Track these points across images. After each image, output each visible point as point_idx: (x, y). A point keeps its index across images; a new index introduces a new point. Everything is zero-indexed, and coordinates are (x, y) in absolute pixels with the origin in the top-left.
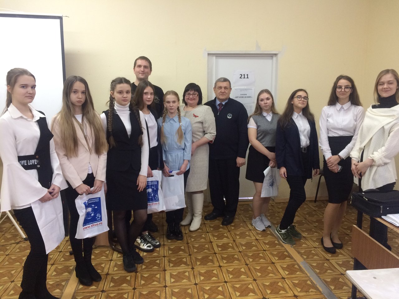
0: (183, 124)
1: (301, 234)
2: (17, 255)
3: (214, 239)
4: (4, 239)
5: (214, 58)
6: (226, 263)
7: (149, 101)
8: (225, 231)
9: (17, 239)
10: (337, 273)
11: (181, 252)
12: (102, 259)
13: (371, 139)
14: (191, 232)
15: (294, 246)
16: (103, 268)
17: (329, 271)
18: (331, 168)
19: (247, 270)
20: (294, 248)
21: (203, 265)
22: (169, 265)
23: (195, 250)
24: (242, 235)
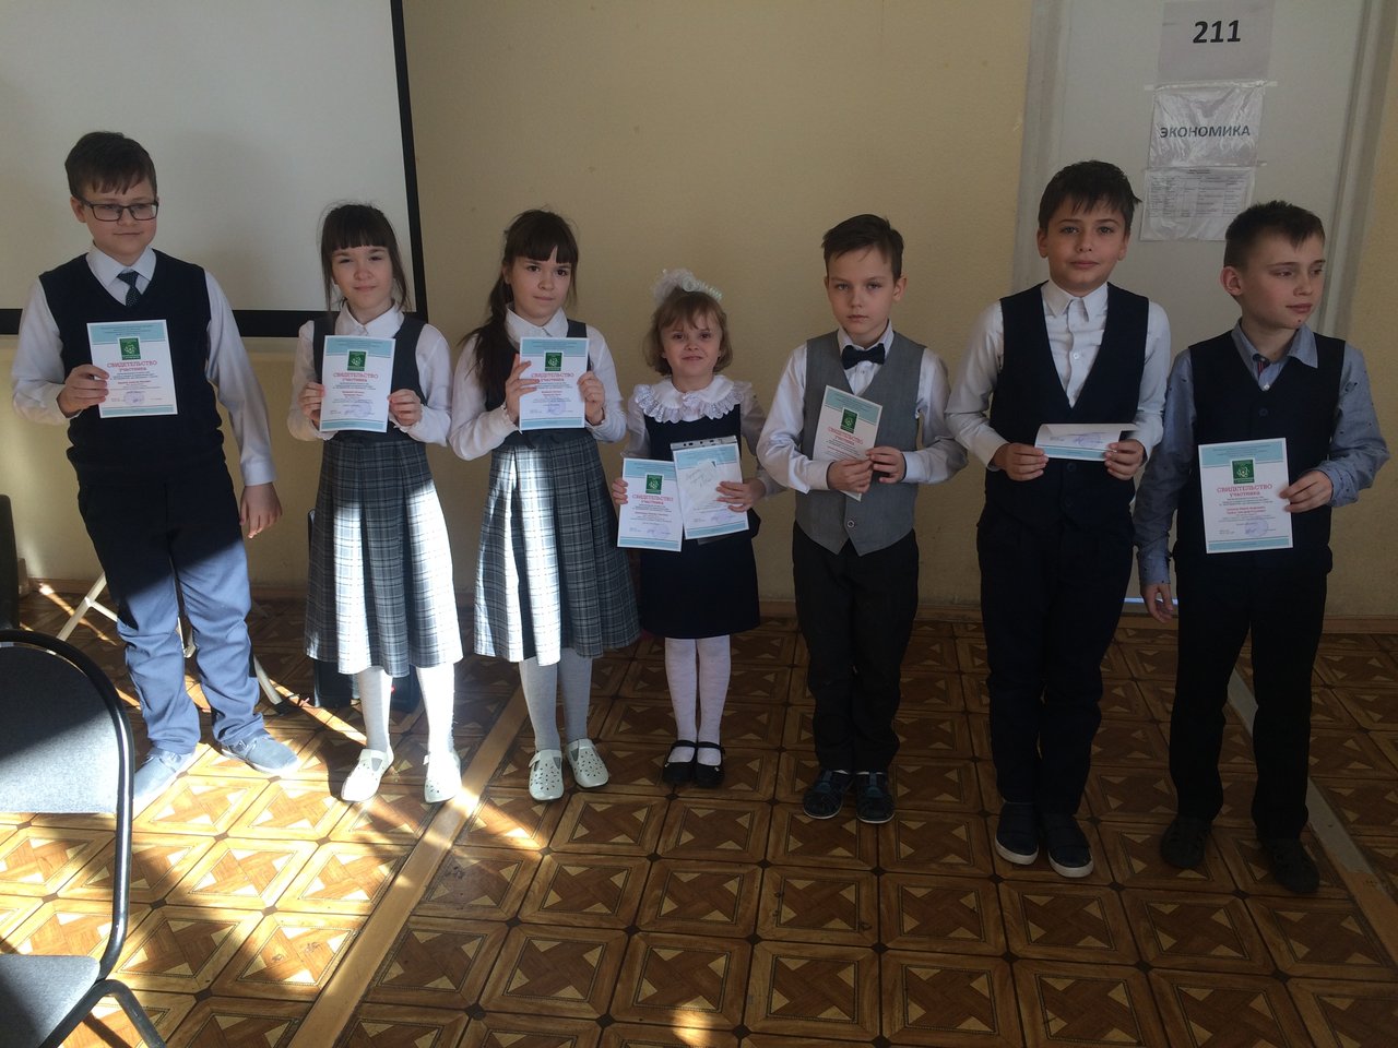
21: (931, 935)
22: (778, 913)
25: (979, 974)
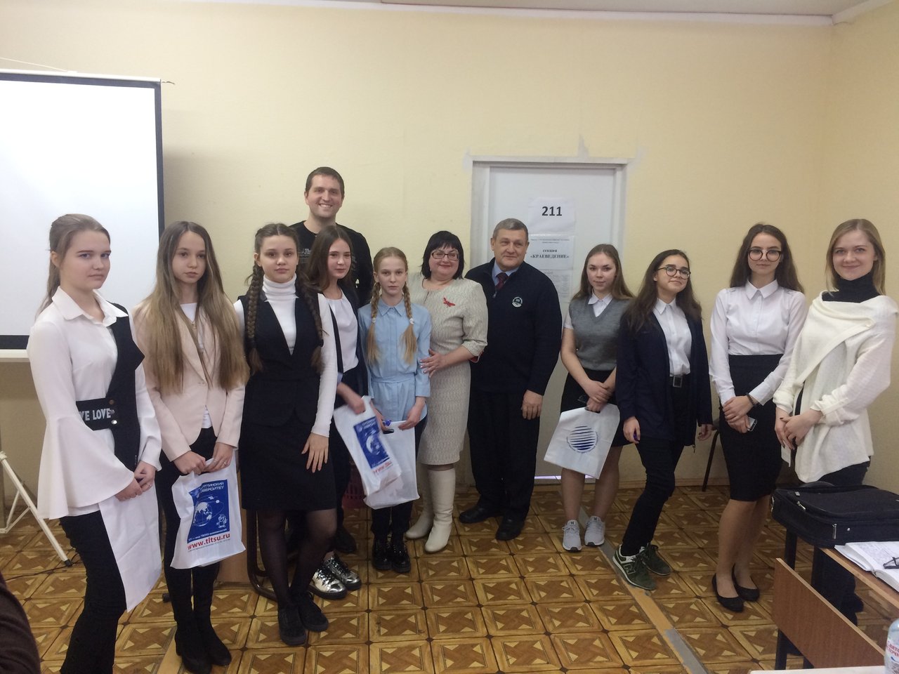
0: (416, 321)
1: (668, 566)
2: (48, 601)
3: (478, 571)
4: (20, 563)
5: (488, 170)
6: (501, 629)
7: (340, 271)
8: (504, 553)
9: (50, 562)
10: (744, 658)
11: (405, 602)
12: (233, 613)
13: (818, 366)
14: (428, 556)
15: (653, 592)
16: (236, 634)
17: (726, 653)
18: (733, 424)
19: (548, 646)
20: (652, 597)
21: (452, 632)
22: (379, 631)
23: (436, 598)
24: (541, 565)
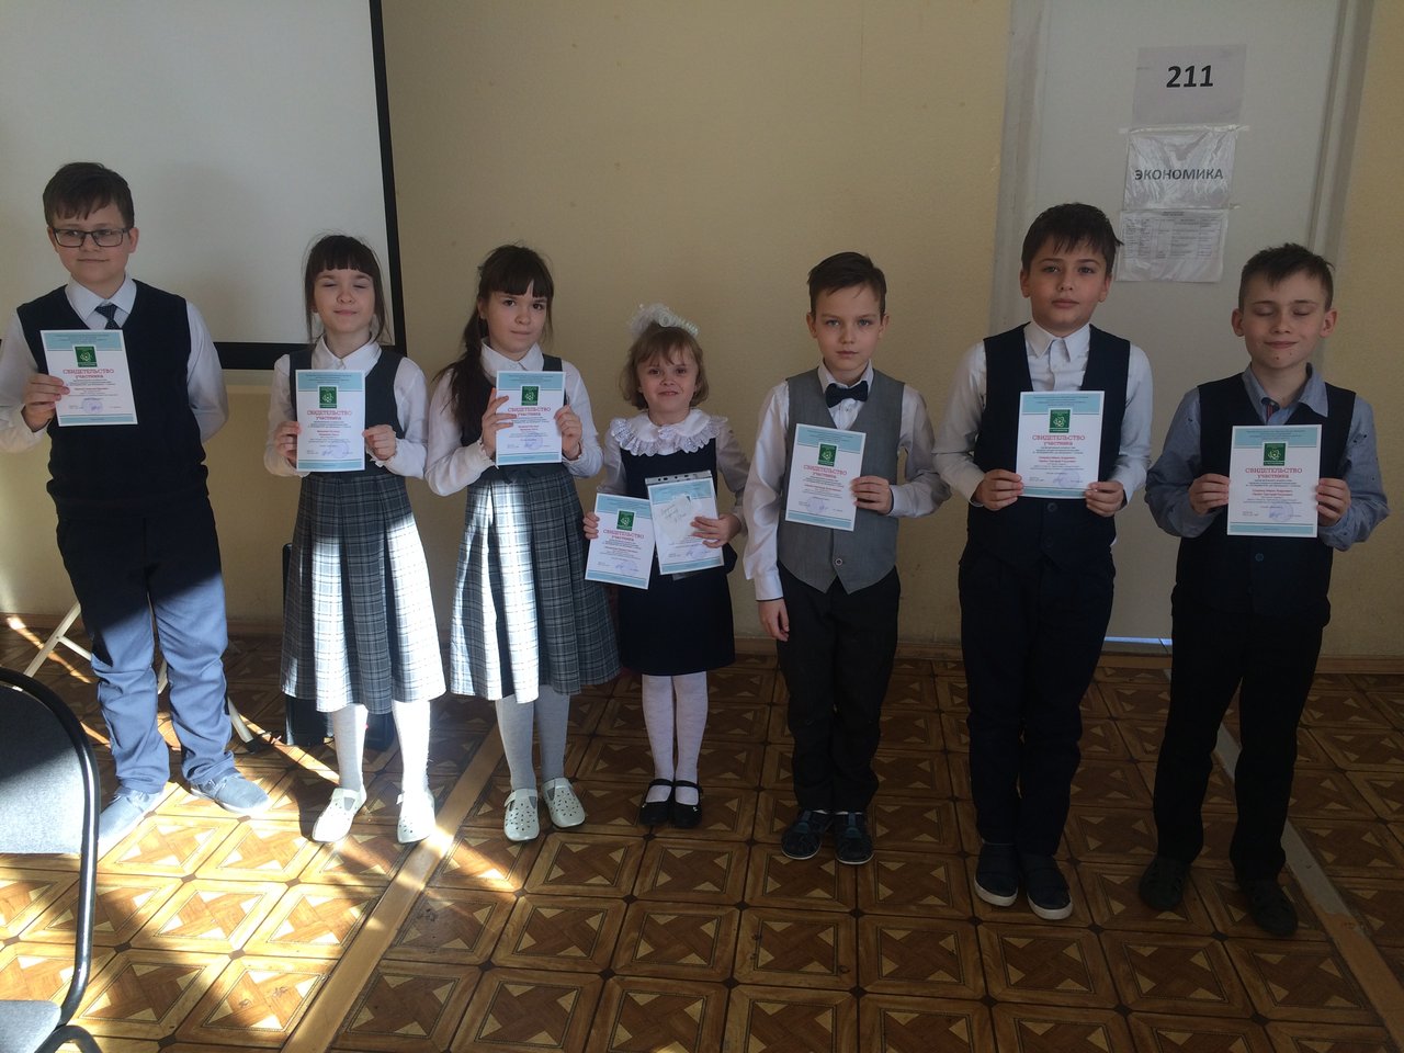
21: (909, 978)
22: (756, 956)
23: (885, 892)
25: (958, 1018)
